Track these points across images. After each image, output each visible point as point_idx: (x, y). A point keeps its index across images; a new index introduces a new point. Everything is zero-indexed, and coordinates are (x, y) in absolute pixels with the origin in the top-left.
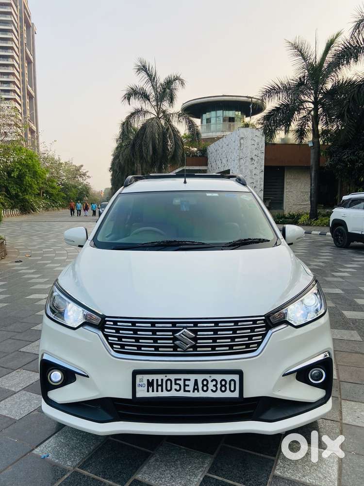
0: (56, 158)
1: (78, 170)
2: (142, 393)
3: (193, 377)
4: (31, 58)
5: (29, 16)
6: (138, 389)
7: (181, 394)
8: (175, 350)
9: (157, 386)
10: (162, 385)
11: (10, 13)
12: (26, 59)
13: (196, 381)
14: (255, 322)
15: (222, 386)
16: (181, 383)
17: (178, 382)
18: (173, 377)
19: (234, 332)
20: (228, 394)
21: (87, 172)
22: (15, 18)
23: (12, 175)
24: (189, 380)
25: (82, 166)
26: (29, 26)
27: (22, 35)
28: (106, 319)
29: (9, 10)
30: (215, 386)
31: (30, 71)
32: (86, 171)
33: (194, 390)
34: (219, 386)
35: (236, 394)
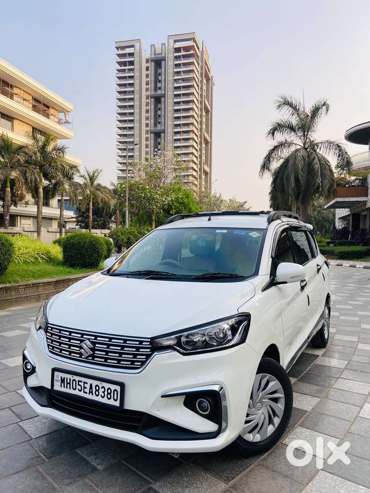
0: (218, 196)
1: (242, 206)
2: (58, 387)
3: (89, 381)
4: (209, 107)
5: (209, 71)
6: (55, 383)
7: (81, 394)
8: (80, 357)
9: (67, 383)
10: (70, 384)
11: (192, 71)
12: (204, 109)
13: (91, 385)
14: (141, 342)
15: (108, 394)
16: (82, 384)
17: (80, 383)
18: (77, 378)
19: (122, 349)
20: (111, 402)
21: (251, 207)
22: (197, 75)
23: (171, 212)
24: (87, 383)
25: (246, 202)
26: (208, 79)
27: (202, 89)
28: (49, 325)
29: (192, 68)
30: (104, 392)
31: (207, 120)
32: (249, 206)
33: (90, 392)
34: (106, 393)
35: (117, 404)
